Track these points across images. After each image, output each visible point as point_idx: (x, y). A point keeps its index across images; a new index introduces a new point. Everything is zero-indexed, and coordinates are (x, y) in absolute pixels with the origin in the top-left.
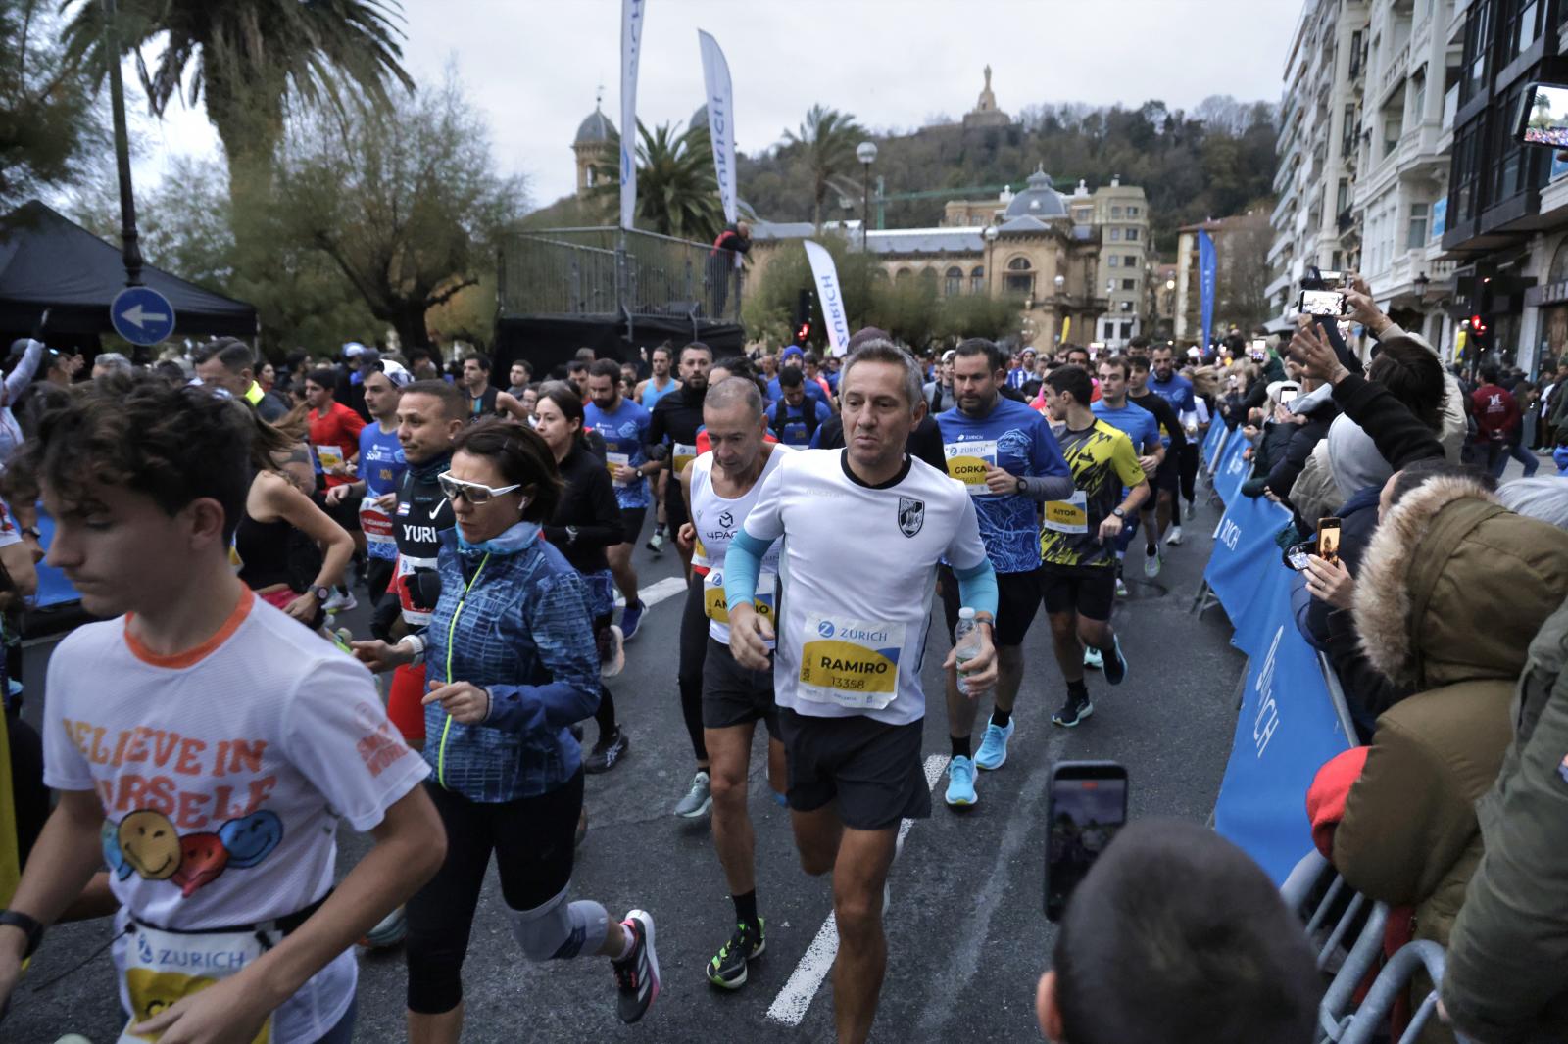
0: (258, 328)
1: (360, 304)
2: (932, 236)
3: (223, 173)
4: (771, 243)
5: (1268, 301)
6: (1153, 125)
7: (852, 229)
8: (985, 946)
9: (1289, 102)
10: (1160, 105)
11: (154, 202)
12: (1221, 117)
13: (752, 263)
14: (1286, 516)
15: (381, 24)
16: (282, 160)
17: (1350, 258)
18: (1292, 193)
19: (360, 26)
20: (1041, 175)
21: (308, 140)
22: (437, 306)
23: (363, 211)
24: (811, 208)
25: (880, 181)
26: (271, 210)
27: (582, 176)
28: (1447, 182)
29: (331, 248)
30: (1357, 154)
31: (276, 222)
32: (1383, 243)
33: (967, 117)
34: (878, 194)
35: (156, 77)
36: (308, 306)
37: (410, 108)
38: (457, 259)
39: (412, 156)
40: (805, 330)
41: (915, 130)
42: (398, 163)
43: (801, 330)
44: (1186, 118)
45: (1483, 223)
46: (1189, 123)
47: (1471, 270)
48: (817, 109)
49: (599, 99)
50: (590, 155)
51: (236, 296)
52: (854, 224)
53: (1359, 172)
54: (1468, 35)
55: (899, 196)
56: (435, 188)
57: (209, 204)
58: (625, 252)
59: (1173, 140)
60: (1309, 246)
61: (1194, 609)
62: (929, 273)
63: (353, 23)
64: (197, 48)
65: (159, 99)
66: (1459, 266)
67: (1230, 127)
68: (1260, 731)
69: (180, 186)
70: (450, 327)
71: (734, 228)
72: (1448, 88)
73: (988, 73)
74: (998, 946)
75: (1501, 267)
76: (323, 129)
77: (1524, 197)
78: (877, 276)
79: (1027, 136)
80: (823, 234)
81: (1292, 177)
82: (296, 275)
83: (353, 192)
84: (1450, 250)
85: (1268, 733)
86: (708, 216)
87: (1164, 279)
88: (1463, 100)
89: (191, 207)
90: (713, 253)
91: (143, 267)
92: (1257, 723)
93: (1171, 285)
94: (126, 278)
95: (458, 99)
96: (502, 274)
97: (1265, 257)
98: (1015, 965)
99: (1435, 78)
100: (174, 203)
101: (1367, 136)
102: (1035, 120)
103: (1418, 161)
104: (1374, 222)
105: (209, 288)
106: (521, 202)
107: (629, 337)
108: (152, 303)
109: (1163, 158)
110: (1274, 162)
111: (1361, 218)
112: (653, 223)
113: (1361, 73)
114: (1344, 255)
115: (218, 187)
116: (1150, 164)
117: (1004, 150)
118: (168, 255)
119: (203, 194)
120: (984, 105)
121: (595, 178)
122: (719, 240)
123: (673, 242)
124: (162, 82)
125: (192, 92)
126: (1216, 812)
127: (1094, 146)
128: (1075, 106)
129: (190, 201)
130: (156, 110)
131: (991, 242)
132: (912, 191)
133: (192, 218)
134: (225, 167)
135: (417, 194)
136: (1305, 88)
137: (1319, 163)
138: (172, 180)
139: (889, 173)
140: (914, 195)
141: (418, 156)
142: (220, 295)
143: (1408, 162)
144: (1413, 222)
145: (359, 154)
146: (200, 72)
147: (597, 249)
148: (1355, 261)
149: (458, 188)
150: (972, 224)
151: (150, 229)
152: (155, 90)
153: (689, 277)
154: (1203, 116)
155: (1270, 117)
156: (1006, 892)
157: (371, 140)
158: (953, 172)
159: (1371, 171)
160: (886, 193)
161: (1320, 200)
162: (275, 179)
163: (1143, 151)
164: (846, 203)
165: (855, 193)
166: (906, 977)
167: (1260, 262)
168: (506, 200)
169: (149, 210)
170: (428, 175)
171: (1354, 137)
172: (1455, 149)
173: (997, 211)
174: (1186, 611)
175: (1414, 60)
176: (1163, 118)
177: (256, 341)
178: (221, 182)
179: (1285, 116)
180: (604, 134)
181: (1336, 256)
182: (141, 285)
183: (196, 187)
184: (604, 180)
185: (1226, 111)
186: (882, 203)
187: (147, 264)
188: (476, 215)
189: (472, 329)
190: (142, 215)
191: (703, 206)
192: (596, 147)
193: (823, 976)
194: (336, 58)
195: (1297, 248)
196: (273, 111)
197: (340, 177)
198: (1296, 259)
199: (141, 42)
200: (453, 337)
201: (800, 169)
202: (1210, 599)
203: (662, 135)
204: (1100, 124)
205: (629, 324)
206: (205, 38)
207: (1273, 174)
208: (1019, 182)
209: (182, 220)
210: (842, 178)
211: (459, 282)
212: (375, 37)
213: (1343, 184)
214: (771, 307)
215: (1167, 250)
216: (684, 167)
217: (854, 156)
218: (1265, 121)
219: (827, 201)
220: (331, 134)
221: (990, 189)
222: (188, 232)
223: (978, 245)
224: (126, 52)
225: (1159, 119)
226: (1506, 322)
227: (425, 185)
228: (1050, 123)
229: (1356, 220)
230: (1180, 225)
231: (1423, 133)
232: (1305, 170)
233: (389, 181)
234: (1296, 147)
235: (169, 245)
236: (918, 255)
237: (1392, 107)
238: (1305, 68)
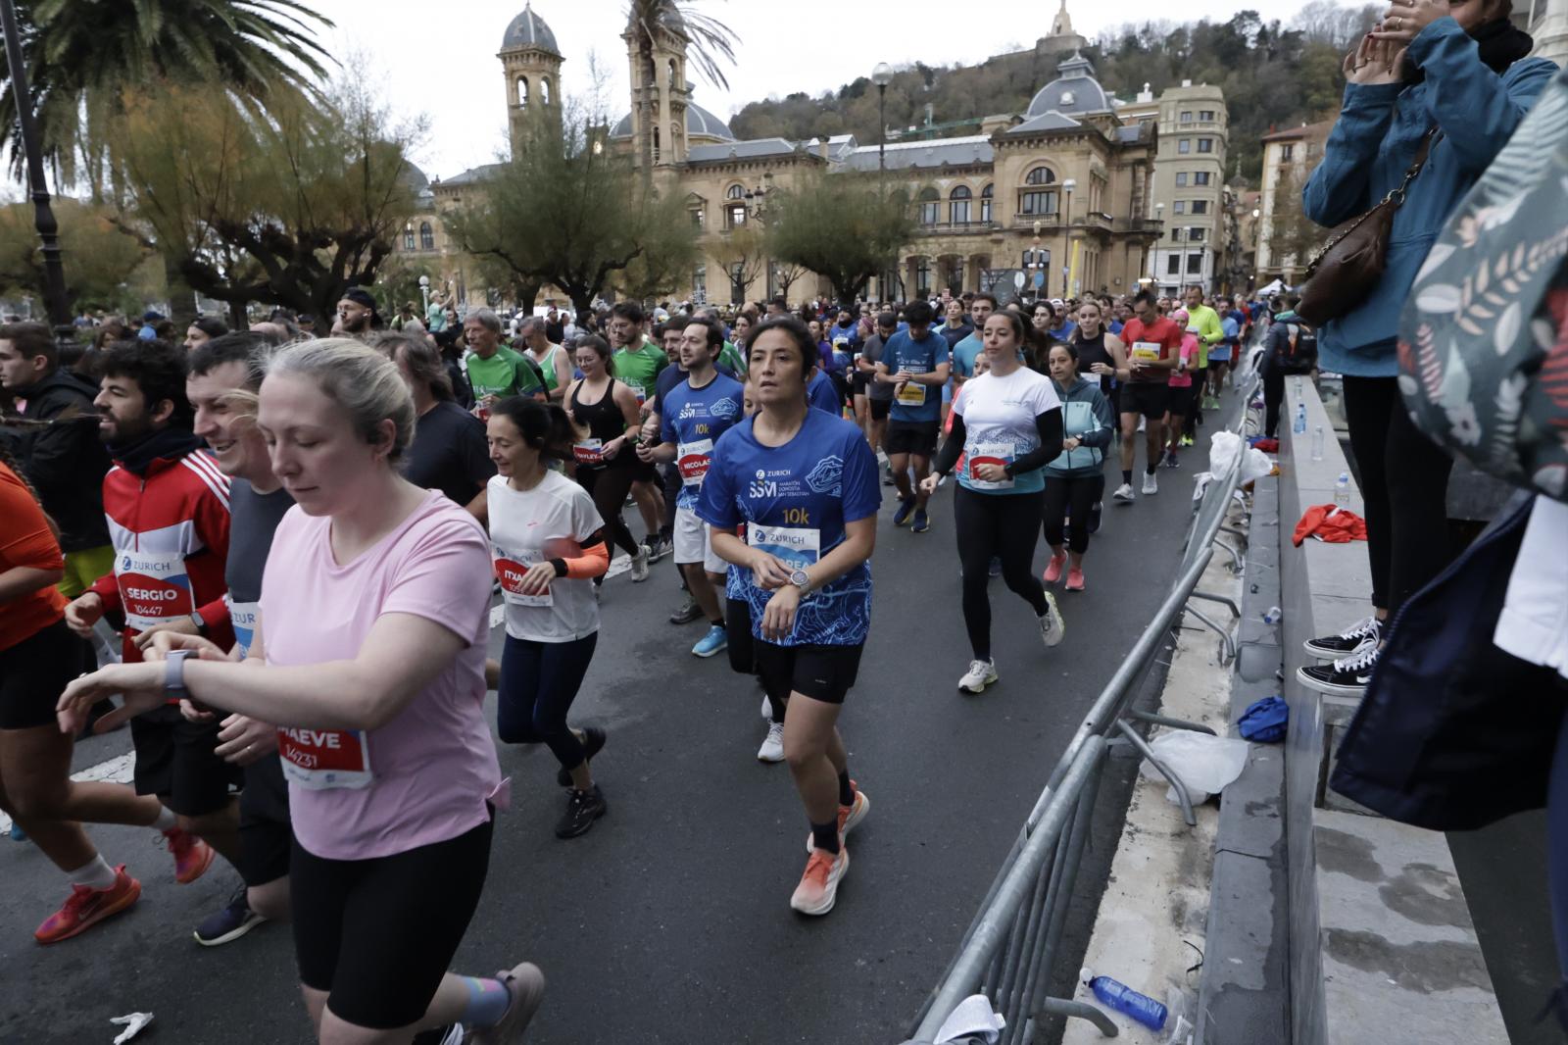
6: (1244, 39)
10: (1253, 15)
12: (1322, 26)
33: (1040, 42)
41: (984, 59)
44: (1281, 31)
46: (1286, 34)
59: (1267, 54)
67: (1332, 36)
79: (1105, 57)
87: (1248, 207)
93: (1253, 214)
102: (1113, 42)
109: (1254, 76)
116: (1239, 82)
120: (1059, 29)
127: (1177, 66)
128: (1158, 24)
154: (1302, 26)
163: (1233, 69)
176: (1256, 29)
185: (1329, 19)
204: (1184, 42)
225: (1252, 31)
228: (1130, 42)
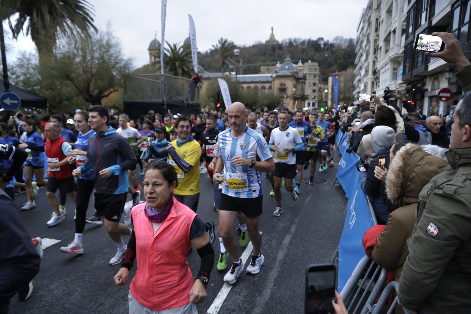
0: (48, 105)
1: (81, 97)
2: (257, 77)
3: (37, 57)
4: (209, 79)
5: (354, 96)
6: (320, 45)
7: (233, 75)
8: (272, 289)
9: (359, 38)
10: (322, 39)
11: (14, 66)
12: (339, 43)
13: (203, 84)
14: (358, 158)
15: (87, 11)
16: (56, 52)
17: (376, 83)
18: (360, 64)
19: (81, 12)
20: (288, 59)
21: (63, 47)
22: (105, 98)
23: (81, 69)
24: (221, 68)
25: (241, 60)
26: (52, 68)
27: (151, 58)
28: (402, 62)
29: (71, 80)
30: (378, 54)
31: (54, 72)
32: (385, 79)
33: (267, 42)
34: (241, 64)
35: (15, 27)
36: (64, 98)
37: (96, 37)
38: (111, 83)
39: (97, 52)
40: (219, 105)
41: (251, 45)
42: (92, 54)
43: (218, 105)
44: (330, 42)
45: (413, 73)
46: (331, 44)
47: (410, 87)
48: (222, 39)
49: (156, 35)
50: (154, 52)
51: (41, 95)
52: (233, 73)
53: (378, 58)
54: (407, 19)
55: (247, 65)
56: (104, 62)
57: (32, 66)
58: (163, 81)
59: (326, 49)
60: (365, 80)
61: (333, 187)
62: (256, 88)
63: (78, 11)
64: (28, 18)
65: (16, 34)
66: (407, 86)
67: (342, 45)
68: (351, 222)
69: (22, 61)
70: (110, 104)
71: (197, 75)
72: (402, 35)
73: (272, 29)
74: (276, 288)
75: (418, 86)
76: (68, 43)
77: (424, 66)
78: (240, 89)
79: (284, 47)
80: (224, 76)
81: (360, 60)
82: (60, 88)
83: (78, 63)
84: (404, 81)
85: (353, 222)
86: (189, 71)
87: (324, 89)
88: (407, 38)
89: (26, 67)
90: (190, 82)
91: (10, 86)
92: (350, 219)
93: (326, 91)
94: (4, 90)
95: (111, 34)
96: (125, 88)
97: (353, 83)
98: (281, 294)
99: (399, 32)
100: (21, 66)
101: (380, 48)
102: (286, 43)
103: (395, 56)
104: (383, 73)
105: (33, 93)
106: (131, 66)
107: (165, 107)
108: (13, 97)
109: (323, 55)
110: (355, 55)
111: (379, 72)
112: (172, 73)
113: (378, 30)
114: (375, 83)
115: (35, 61)
116: (320, 56)
117: (277, 51)
118: (19, 82)
119: (30, 63)
120: (271, 38)
121: (155, 59)
122: (192, 78)
123: (178, 78)
124: (17, 28)
125: (27, 32)
126: (339, 246)
127: (303, 51)
128: (298, 39)
129: (26, 66)
130: (15, 37)
131: (274, 78)
132: (251, 63)
133: (26, 71)
134: (37, 55)
135: (98, 64)
136: (363, 34)
137: (367, 56)
138: (20, 59)
139: (244, 58)
140: (251, 65)
141: (99, 52)
142: (36, 94)
143: (392, 56)
144: (394, 73)
145: (80, 51)
146: (29, 25)
147: (155, 80)
148: (378, 83)
149: (111, 62)
150: (268, 73)
151: (13, 74)
152: (14, 31)
153: (183, 89)
154: (335, 42)
155: (353, 42)
156: (279, 272)
157: (84, 47)
158: (263, 58)
159: (382, 58)
160: (243, 64)
161: (368, 67)
162: (53, 59)
163: (318, 52)
164: (231, 67)
165: (233, 64)
166: (249, 299)
167: (351, 84)
168: (127, 65)
169: (13, 68)
170: (102, 58)
171: (377, 48)
172: (405, 52)
173: (276, 69)
174: (331, 187)
175: (393, 27)
176: (323, 42)
177: (47, 109)
178: (36, 59)
179: (357, 42)
180: (157, 46)
181: (373, 83)
182: (9, 92)
183: (28, 61)
184: (157, 60)
185: (341, 41)
186: (242, 67)
187: (11, 85)
188: (117, 70)
189: (117, 105)
190: (9, 70)
191: (188, 68)
192: (155, 50)
193: (224, 300)
194: (73, 21)
195: (362, 80)
196: (52, 38)
197: (74, 58)
198: (361, 84)
199: (10, 16)
200: (111, 108)
201: (218, 57)
202: (338, 183)
203: (175, 46)
204: (305, 44)
205: (165, 103)
206: (31, 15)
207: (355, 58)
208: (282, 61)
209: (23, 71)
210: (230, 59)
211: (112, 90)
212: (85, 15)
213: (374, 62)
214: (209, 98)
215: (325, 81)
216: (182, 56)
217: (233, 53)
218: (352, 44)
219: (225, 66)
220: (71, 45)
221: (274, 63)
222: (25, 75)
223: (270, 80)
224: (5, 19)
226: (420, 102)
227: (101, 61)
228: (291, 43)
229: (378, 72)
230: (329, 74)
231: (396, 48)
232: (364, 58)
233: (90, 60)
234: (361, 51)
235: (19, 79)
236: (253, 82)
237: (387, 40)
238: (363, 29)
